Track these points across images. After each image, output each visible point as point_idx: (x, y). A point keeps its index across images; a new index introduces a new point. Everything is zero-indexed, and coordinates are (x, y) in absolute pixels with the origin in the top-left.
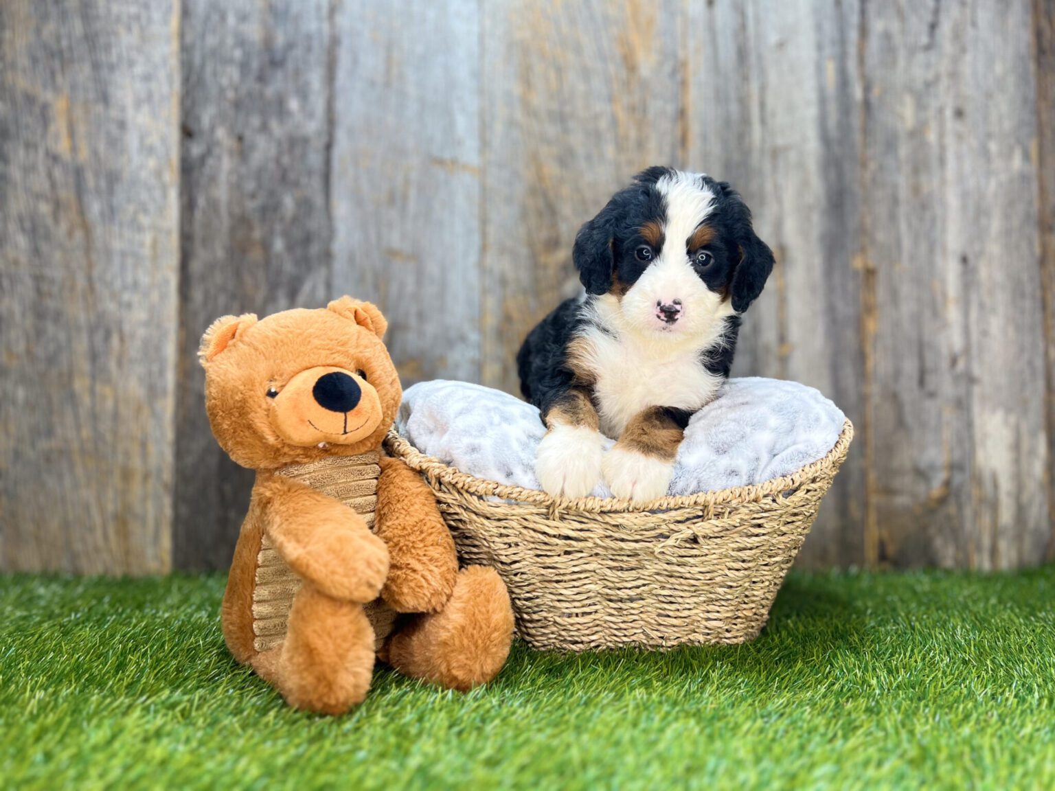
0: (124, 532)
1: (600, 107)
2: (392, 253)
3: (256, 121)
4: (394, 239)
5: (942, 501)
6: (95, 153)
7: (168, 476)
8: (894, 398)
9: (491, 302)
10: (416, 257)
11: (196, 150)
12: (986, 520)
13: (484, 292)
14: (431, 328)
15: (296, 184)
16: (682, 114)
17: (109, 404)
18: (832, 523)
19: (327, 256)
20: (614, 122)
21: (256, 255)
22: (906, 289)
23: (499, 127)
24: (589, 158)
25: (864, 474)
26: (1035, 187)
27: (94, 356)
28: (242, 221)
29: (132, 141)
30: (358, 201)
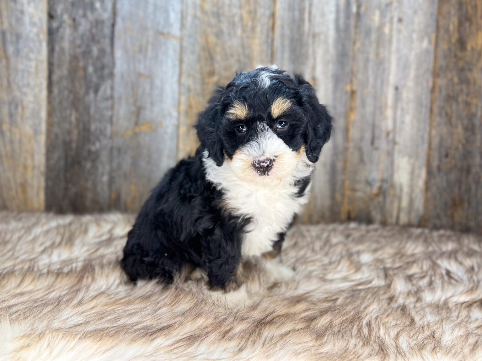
0: (24, 191)
1: (235, 11)
2: (140, 75)
3: (81, 12)
4: (141, 68)
5: (377, 195)
6: (10, 25)
7: (43, 168)
8: (360, 149)
9: (183, 99)
10: (150, 77)
11: (55, 24)
12: (396, 205)
13: (180, 94)
14: (156, 109)
15: (99, 42)
16: (273, 15)
17: (18, 136)
18: (327, 202)
19: (111, 75)
20: (241, 19)
21: (81, 73)
22: (369, 101)
23: (189, 19)
24: (229, 34)
25: (343, 182)
26: (432, 56)
27: (11, 115)
28: (75, 58)
29: (27, 19)
30: (126, 50)
